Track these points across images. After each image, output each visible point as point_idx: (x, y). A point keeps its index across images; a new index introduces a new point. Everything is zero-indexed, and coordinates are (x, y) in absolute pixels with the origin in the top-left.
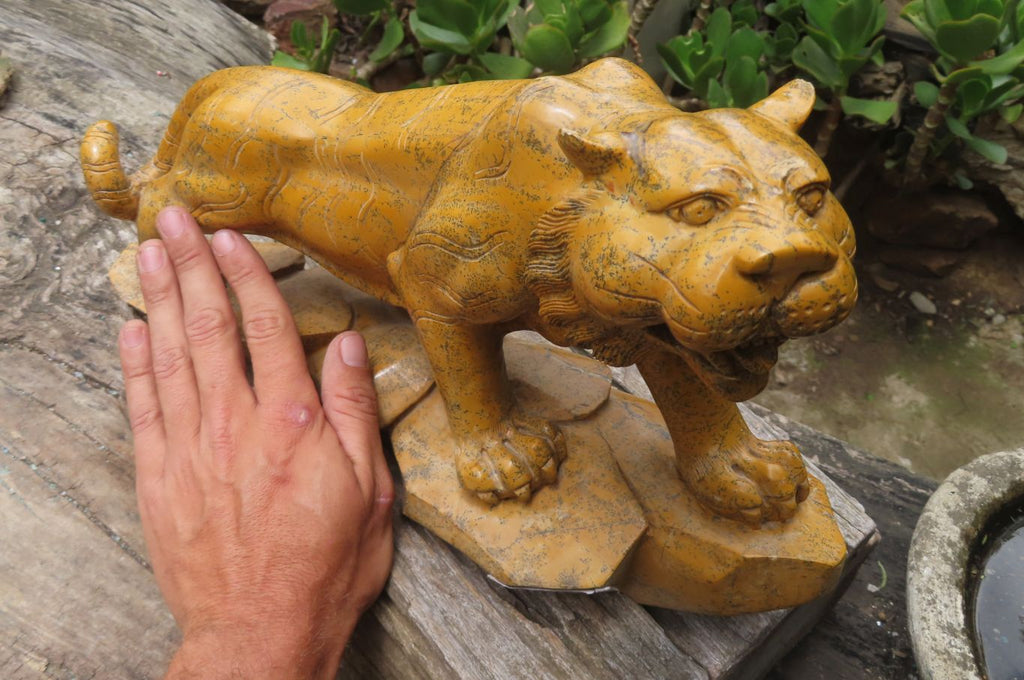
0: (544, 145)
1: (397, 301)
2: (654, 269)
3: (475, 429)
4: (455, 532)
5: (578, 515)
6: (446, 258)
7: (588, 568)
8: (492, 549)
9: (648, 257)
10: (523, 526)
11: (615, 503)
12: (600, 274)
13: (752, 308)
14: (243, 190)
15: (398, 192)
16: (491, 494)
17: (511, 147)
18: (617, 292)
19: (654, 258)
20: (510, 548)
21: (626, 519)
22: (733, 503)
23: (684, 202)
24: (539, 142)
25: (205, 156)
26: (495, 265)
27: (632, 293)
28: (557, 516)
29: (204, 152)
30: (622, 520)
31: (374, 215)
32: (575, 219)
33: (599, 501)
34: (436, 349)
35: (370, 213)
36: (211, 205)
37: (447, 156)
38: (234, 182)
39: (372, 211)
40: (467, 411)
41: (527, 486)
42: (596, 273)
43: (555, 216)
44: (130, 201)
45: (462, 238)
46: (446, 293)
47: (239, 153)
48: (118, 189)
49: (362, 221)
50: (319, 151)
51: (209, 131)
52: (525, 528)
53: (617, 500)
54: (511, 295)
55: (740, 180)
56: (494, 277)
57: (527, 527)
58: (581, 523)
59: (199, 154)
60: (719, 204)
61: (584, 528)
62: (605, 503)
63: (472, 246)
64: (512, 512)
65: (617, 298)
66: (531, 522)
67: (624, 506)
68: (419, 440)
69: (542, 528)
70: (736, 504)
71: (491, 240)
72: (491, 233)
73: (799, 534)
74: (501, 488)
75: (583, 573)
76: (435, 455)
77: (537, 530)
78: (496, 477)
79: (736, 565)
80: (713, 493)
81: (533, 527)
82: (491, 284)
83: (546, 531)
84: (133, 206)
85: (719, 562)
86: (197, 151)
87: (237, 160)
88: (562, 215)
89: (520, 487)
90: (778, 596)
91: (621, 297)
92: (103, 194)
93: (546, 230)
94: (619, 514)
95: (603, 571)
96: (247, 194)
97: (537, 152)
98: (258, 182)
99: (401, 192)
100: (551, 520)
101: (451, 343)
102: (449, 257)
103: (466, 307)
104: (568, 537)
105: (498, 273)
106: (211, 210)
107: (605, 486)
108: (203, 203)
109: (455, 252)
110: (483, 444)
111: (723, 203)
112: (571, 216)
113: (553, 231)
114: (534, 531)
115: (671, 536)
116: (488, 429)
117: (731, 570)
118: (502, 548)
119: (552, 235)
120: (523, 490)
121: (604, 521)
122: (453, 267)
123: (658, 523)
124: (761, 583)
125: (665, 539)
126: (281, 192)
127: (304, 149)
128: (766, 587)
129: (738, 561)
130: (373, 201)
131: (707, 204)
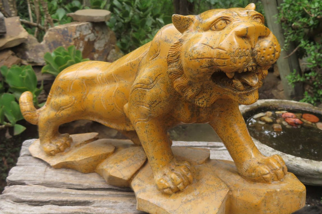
0: (170, 40)
1: (129, 128)
2: (209, 47)
3: (161, 166)
4: (157, 208)
5: (202, 192)
6: (142, 92)
7: (209, 210)
8: (171, 211)
9: (206, 43)
10: (182, 200)
11: (216, 185)
12: (191, 55)
13: (244, 48)
14: (74, 99)
15: (126, 82)
16: (169, 189)
17: (160, 44)
18: (198, 58)
19: (208, 43)
20: (178, 209)
21: (220, 189)
22: (259, 173)
23: (215, 22)
24: (169, 40)
25: (61, 90)
26: (159, 88)
27: (202, 57)
28: (195, 194)
29: (60, 88)
30: (219, 190)
31: (118, 93)
32: (181, 45)
33: (210, 185)
34: (143, 134)
35: (117, 93)
36: (63, 107)
37: (140, 61)
38: (71, 96)
39: (118, 92)
40: (157, 159)
41: (182, 183)
42: (190, 55)
43: (174, 46)
44: (36, 116)
45: (147, 82)
46: (144, 107)
47: (72, 85)
48: (32, 111)
49: (114, 97)
50: (99, 78)
51: (62, 80)
52: (183, 201)
53: (216, 183)
54: (166, 99)
55: (232, 13)
56: (159, 92)
57: (184, 200)
58: (204, 194)
59: (59, 90)
60: (227, 21)
61: (206, 195)
62: (212, 185)
63: (151, 83)
64: (178, 197)
65: (198, 61)
66: (185, 198)
67: (219, 185)
68: (141, 181)
69: (190, 199)
70: (261, 174)
71: (157, 79)
72: (156, 76)
73: (287, 184)
74: (172, 186)
75: (207, 212)
76: (148, 184)
77: (188, 200)
78: (170, 182)
79: (264, 195)
80: (251, 173)
81: (186, 200)
82: (159, 95)
83: (191, 200)
84: (37, 118)
85: (258, 196)
86: (58, 89)
87: (71, 88)
88: (177, 45)
89: (179, 184)
90: (283, 209)
91: (199, 60)
92: (27, 113)
93: (172, 52)
94: (218, 188)
95: (215, 209)
96: (75, 99)
97: (168, 43)
98: (78, 94)
99: (127, 81)
100: (193, 196)
101: (148, 129)
102: (143, 91)
103: (151, 109)
104: (200, 200)
105: (161, 91)
106: (63, 109)
107: (211, 180)
108: (61, 107)
109: (145, 88)
110: (164, 172)
111: (228, 20)
112: (180, 45)
113: (174, 52)
114: (187, 201)
115: (238, 192)
116: (165, 166)
117: (263, 198)
118: (175, 209)
119: (174, 53)
120: (181, 185)
121: (213, 191)
122: (145, 94)
123: (233, 189)
124: (276, 203)
125: (237, 194)
126: (87, 96)
127: (94, 79)
128: (278, 205)
129: (265, 193)
130: (118, 88)
131: (223, 22)
